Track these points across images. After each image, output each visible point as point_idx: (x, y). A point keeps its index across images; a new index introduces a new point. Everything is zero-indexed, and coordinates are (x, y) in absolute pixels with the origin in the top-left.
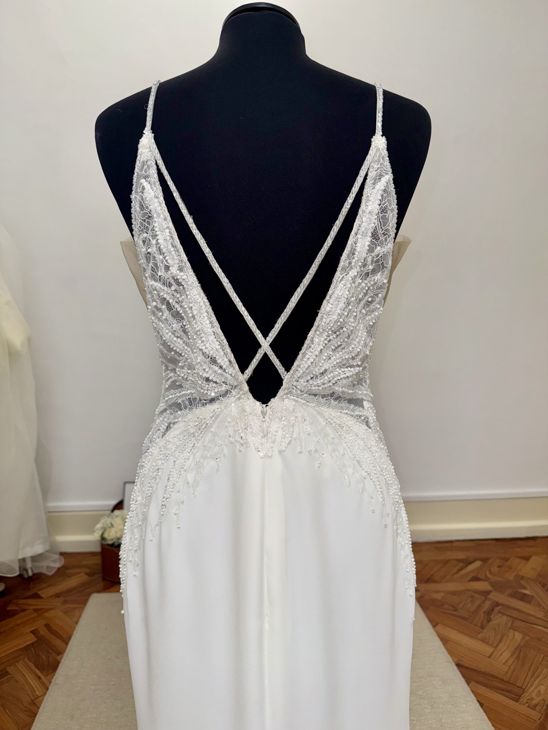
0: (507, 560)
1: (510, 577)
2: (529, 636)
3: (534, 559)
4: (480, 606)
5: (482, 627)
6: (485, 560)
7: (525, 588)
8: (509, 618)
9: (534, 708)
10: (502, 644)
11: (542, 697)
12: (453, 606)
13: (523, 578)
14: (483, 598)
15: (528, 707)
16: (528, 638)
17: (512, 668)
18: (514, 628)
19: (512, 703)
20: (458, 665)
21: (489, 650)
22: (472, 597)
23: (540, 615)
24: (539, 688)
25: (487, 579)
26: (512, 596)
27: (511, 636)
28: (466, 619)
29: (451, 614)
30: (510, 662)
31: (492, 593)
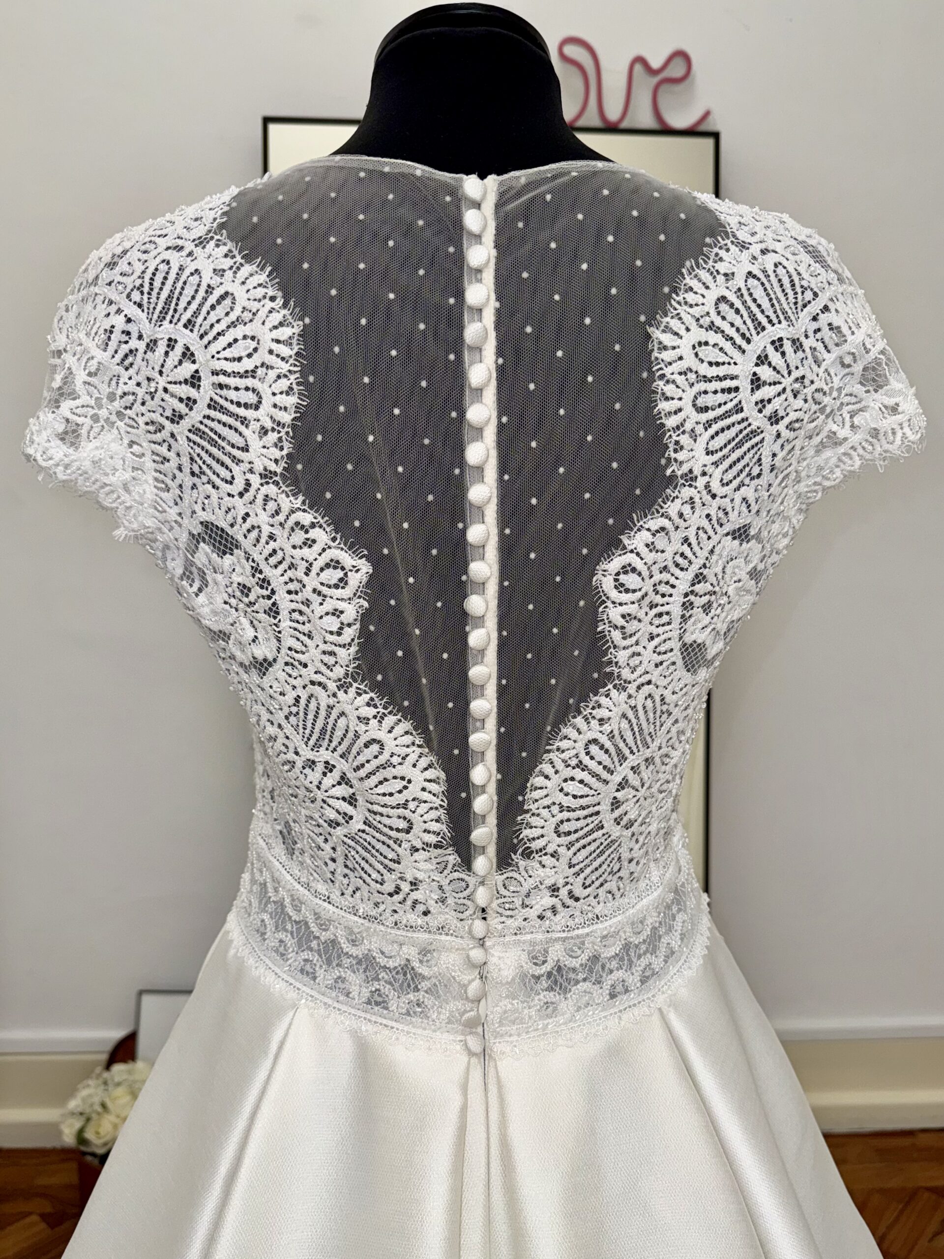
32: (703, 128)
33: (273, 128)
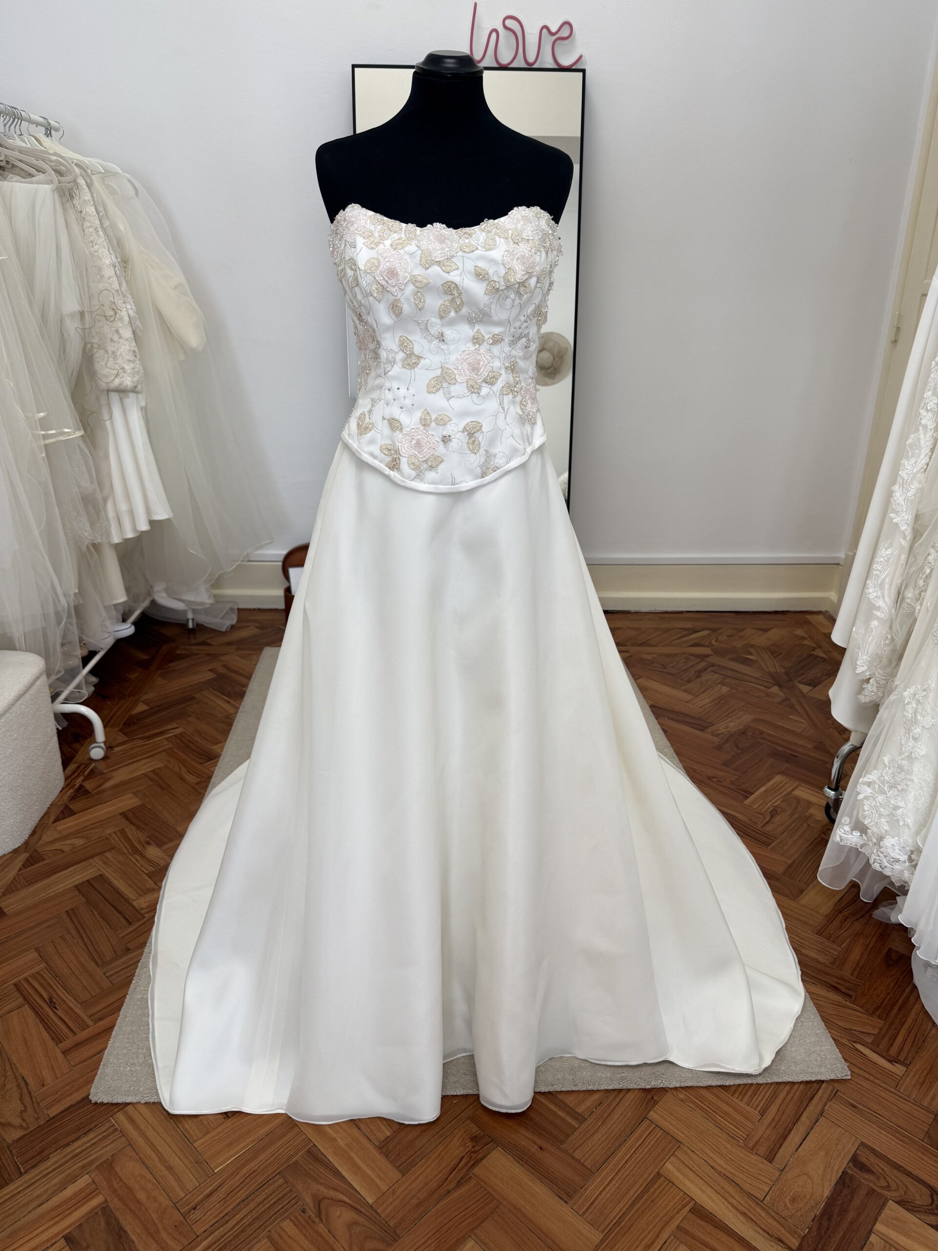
0: (743, 630)
1: (739, 644)
2: (736, 689)
3: (773, 630)
4: (693, 665)
5: (689, 681)
6: (714, 630)
7: (751, 654)
8: (721, 676)
9: (717, 736)
10: (704, 694)
11: (729, 729)
12: (663, 665)
13: (752, 646)
14: (700, 660)
15: (712, 735)
16: (734, 691)
17: (708, 710)
18: (722, 683)
19: (697, 732)
20: (652, 707)
21: (688, 697)
22: (687, 659)
23: (757, 674)
24: (729, 724)
25: (710, 645)
26: (733, 660)
27: (716, 689)
28: (673, 675)
29: (661, 672)
30: (707, 706)
31: (711, 657)
32: (578, 66)
33: (356, 69)
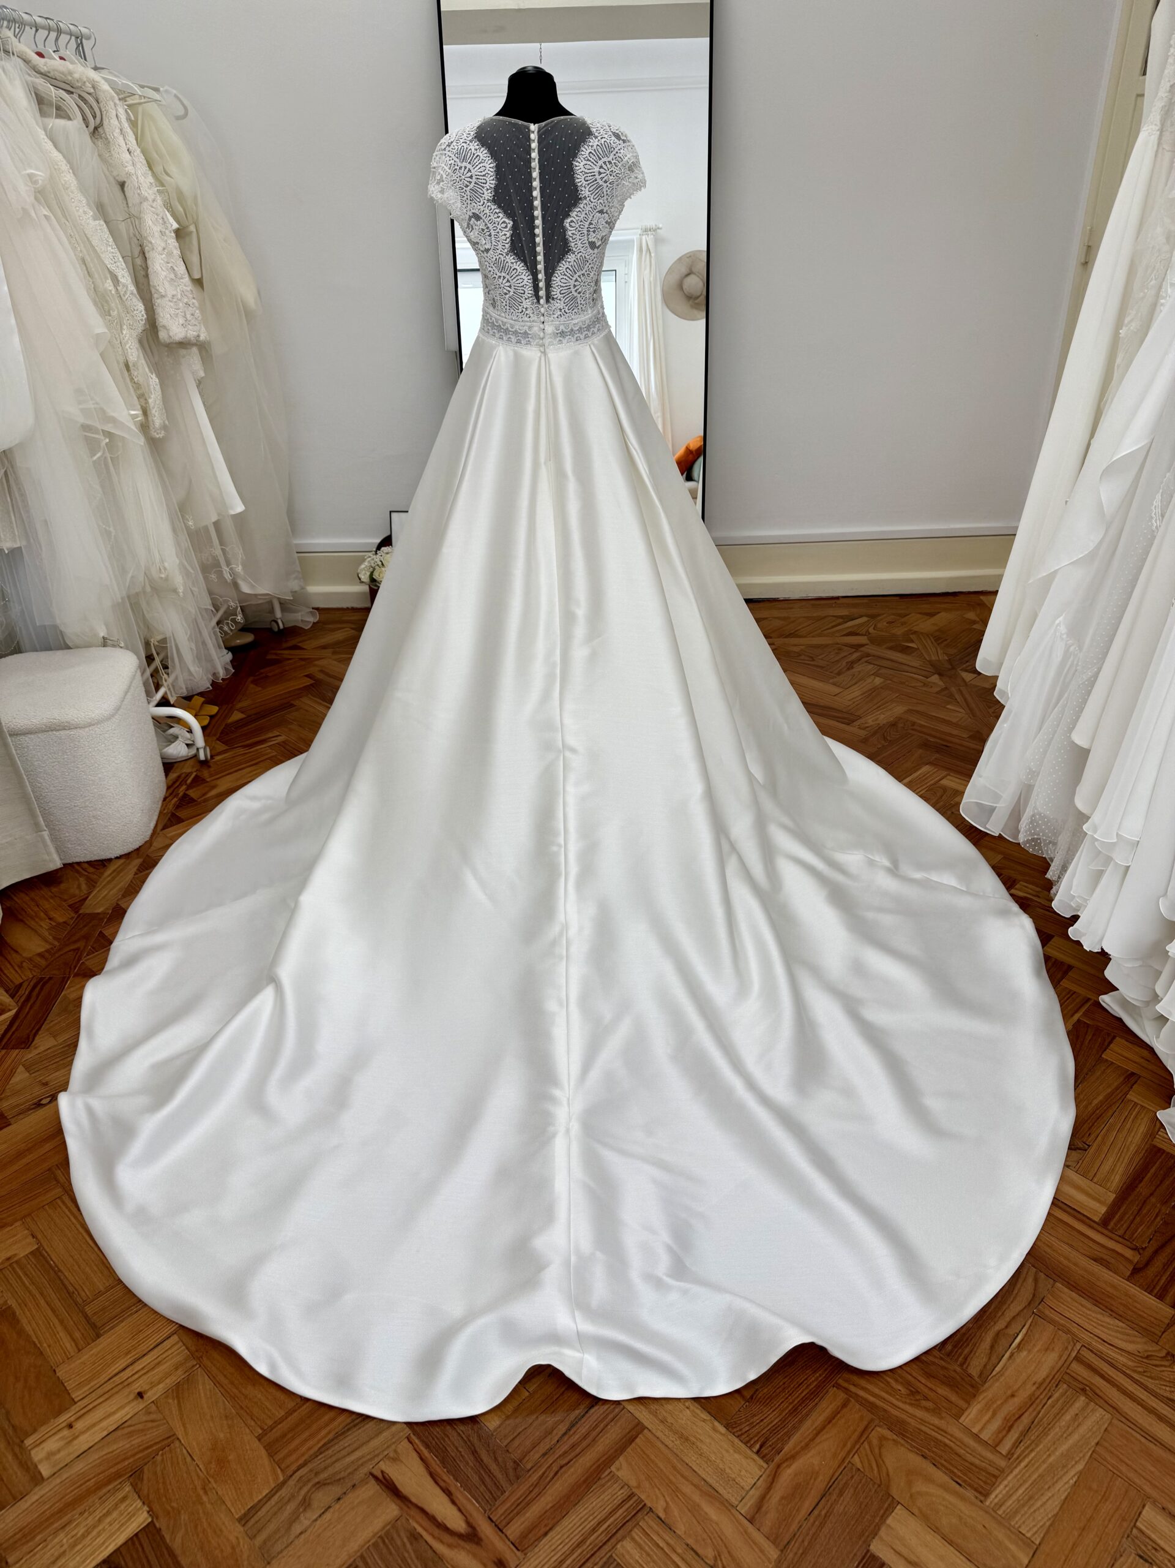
0: (906, 615)
1: (899, 631)
3: (943, 614)
4: (846, 656)
5: (839, 674)
6: (872, 617)
7: (912, 641)
8: (875, 666)
9: (864, 729)
10: (854, 687)
11: (878, 722)
12: (812, 657)
13: (915, 632)
14: (854, 650)
15: (859, 728)
16: (889, 682)
17: (857, 702)
18: (876, 674)
21: (837, 690)
22: (840, 649)
23: (916, 663)
24: (878, 716)
25: (866, 634)
26: (891, 648)
27: (869, 680)
28: (822, 667)
29: (808, 664)
30: (858, 699)
31: (867, 646)
